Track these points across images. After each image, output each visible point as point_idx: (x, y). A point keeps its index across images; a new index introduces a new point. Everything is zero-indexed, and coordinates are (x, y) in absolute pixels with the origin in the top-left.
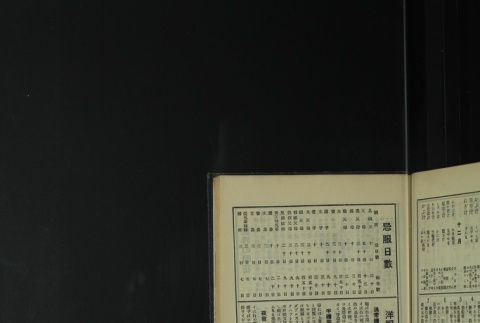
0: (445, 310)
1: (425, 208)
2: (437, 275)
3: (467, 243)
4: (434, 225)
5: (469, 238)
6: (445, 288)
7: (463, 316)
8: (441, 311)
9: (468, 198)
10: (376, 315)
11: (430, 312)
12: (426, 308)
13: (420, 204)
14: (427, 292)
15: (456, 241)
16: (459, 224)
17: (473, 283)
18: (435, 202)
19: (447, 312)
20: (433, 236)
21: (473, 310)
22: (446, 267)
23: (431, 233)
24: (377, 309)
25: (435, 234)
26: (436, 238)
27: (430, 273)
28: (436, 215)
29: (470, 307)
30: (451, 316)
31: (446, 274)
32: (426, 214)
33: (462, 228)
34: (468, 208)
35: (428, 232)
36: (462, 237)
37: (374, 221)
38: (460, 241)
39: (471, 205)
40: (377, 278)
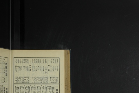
0: (24, 88)
1: (17, 60)
2: (21, 79)
3: (33, 71)
4: (21, 65)
5: (34, 69)
6: (24, 82)
7: (31, 90)
8: (23, 88)
9: (34, 59)
10: (4, 89)
11: (19, 89)
12: (17, 88)
13: (15, 59)
14: (17, 83)
15: (29, 70)
16: (30, 65)
17: (35, 81)
18: (21, 59)
19: (25, 89)
20: (20, 68)
21: (35, 88)
22: (25, 76)
23: (19, 67)
24: (4, 87)
25: (21, 67)
26: (21, 68)
27: (18, 78)
28: (21, 62)
29: (34, 88)
30: (27, 90)
31: (25, 78)
32: (17, 62)
33: (31, 66)
34: (34, 62)
35: (18, 67)
36: (31, 69)
37: (4, 62)
38: (30, 70)
39: (35, 61)
40: (4, 78)
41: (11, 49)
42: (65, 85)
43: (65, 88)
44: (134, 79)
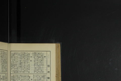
41: (9, 43)
42: (57, 74)
43: (56, 77)
44: (116, 69)
